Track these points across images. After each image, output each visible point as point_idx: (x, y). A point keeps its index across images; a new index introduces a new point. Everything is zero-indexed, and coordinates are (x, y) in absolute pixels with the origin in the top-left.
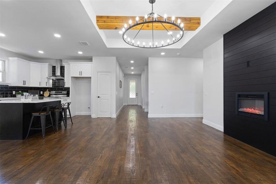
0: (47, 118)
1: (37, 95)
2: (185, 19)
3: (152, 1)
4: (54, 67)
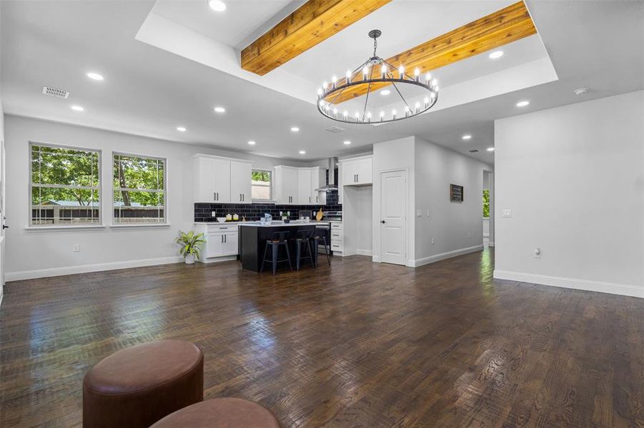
0: (281, 248)
1: (308, 218)
2: (486, 20)
3: (375, 34)
4: (327, 171)
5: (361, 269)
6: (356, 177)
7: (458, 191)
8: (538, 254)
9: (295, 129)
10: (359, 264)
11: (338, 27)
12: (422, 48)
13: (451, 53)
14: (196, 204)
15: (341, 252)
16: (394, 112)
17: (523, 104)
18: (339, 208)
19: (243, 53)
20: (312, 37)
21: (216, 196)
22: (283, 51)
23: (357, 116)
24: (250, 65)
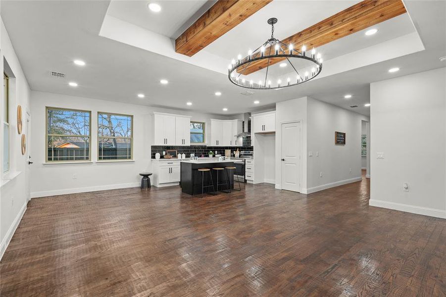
3: (272, 21)
4: (243, 122)
5: (266, 195)
6: (264, 127)
7: (341, 137)
8: (407, 188)
9: (218, 94)
10: (265, 190)
11: (243, 17)
12: (310, 30)
13: (332, 32)
14: (152, 146)
15: (253, 181)
16: (289, 80)
17: (394, 70)
18: (251, 149)
19: (177, 41)
20: (224, 26)
21: (166, 141)
22: (203, 38)
23: (261, 83)
24: (182, 49)
